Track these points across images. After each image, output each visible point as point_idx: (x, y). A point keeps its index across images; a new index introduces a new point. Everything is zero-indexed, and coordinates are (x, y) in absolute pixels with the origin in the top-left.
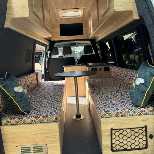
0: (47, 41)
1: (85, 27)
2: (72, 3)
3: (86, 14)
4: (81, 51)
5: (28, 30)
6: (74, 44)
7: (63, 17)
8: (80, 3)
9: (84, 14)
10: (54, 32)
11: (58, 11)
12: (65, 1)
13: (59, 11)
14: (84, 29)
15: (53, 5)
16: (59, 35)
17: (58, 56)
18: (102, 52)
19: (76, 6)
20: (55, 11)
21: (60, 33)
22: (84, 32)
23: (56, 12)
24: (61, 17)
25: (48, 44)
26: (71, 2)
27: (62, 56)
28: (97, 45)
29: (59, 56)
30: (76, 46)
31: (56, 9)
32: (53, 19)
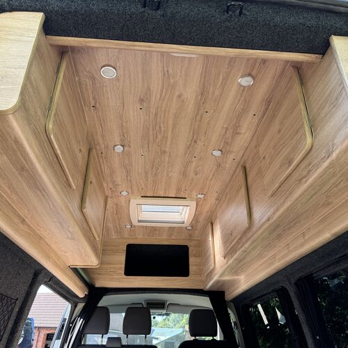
0: (81, 284)
1: (195, 256)
2: (170, 178)
3: (201, 219)
4: (168, 337)
5: (19, 216)
6: (160, 305)
7: (139, 221)
8: (193, 179)
9: (196, 218)
10: (108, 264)
11: (129, 201)
12: (154, 170)
13: (132, 201)
14: (192, 260)
15: (119, 180)
16: (120, 271)
17: (106, 337)
18: (245, 335)
19: (179, 190)
20: (123, 200)
21: (123, 266)
22: (192, 268)
23: (124, 204)
24: (135, 223)
25: (81, 295)
26: (168, 175)
27: (119, 339)
28: (230, 311)
29: (109, 338)
30: (164, 312)
31: (124, 193)
32: (110, 225)
